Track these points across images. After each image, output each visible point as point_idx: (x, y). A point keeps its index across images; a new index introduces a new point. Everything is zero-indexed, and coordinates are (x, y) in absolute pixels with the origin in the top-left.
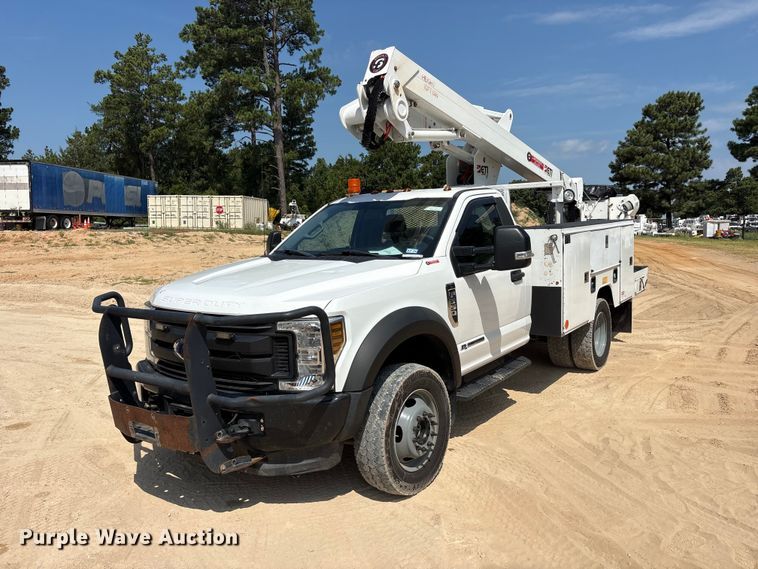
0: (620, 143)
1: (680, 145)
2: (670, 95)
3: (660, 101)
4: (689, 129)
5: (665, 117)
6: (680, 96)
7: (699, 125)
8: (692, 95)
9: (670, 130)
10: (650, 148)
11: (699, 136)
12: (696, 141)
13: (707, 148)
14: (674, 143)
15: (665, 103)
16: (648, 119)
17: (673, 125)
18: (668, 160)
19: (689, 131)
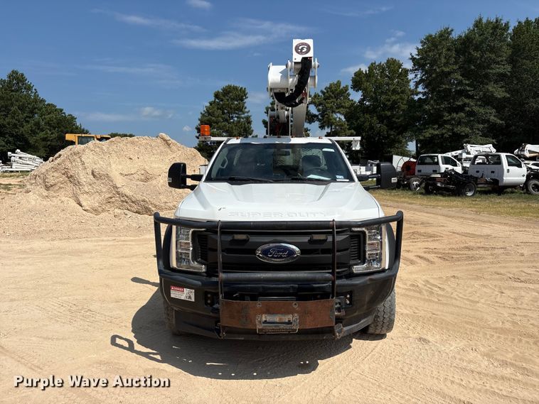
0: (201, 113)
1: (236, 119)
2: (229, 87)
3: (224, 90)
4: (240, 109)
5: (228, 100)
6: (235, 88)
7: (246, 108)
8: (241, 88)
9: (231, 108)
10: (220, 119)
11: (246, 114)
12: (245, 117)
13: (249, 122)
14: (232, 117)
15: (228, 91)
16: (217, 100)
17: (233, 106)
18: (232, 128)
19: (241, 111)
